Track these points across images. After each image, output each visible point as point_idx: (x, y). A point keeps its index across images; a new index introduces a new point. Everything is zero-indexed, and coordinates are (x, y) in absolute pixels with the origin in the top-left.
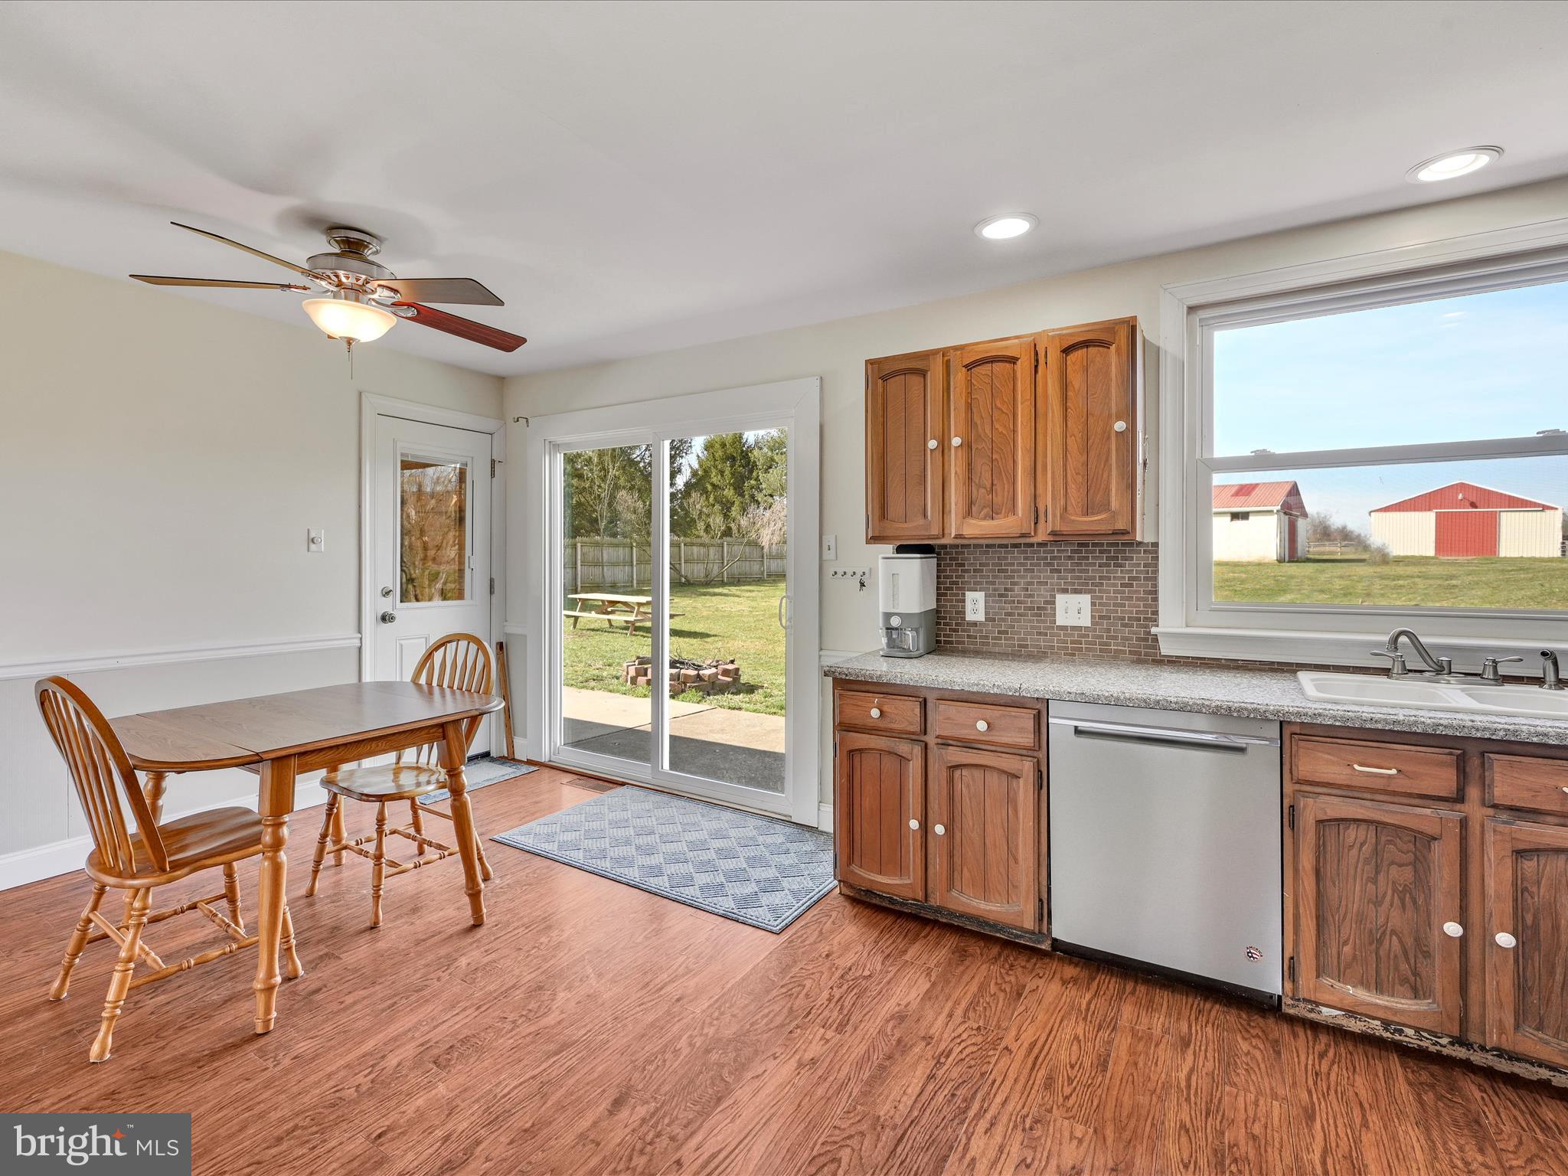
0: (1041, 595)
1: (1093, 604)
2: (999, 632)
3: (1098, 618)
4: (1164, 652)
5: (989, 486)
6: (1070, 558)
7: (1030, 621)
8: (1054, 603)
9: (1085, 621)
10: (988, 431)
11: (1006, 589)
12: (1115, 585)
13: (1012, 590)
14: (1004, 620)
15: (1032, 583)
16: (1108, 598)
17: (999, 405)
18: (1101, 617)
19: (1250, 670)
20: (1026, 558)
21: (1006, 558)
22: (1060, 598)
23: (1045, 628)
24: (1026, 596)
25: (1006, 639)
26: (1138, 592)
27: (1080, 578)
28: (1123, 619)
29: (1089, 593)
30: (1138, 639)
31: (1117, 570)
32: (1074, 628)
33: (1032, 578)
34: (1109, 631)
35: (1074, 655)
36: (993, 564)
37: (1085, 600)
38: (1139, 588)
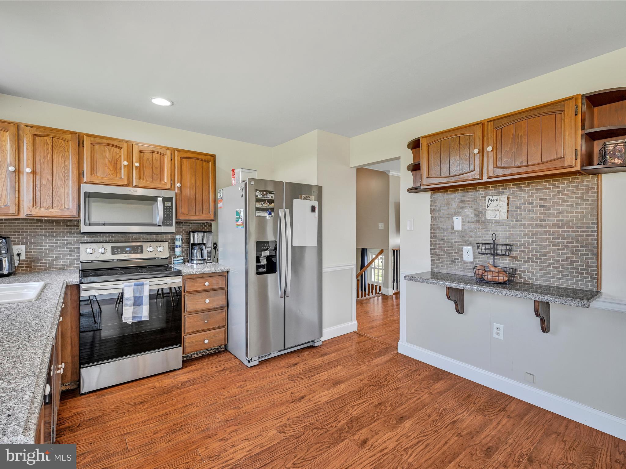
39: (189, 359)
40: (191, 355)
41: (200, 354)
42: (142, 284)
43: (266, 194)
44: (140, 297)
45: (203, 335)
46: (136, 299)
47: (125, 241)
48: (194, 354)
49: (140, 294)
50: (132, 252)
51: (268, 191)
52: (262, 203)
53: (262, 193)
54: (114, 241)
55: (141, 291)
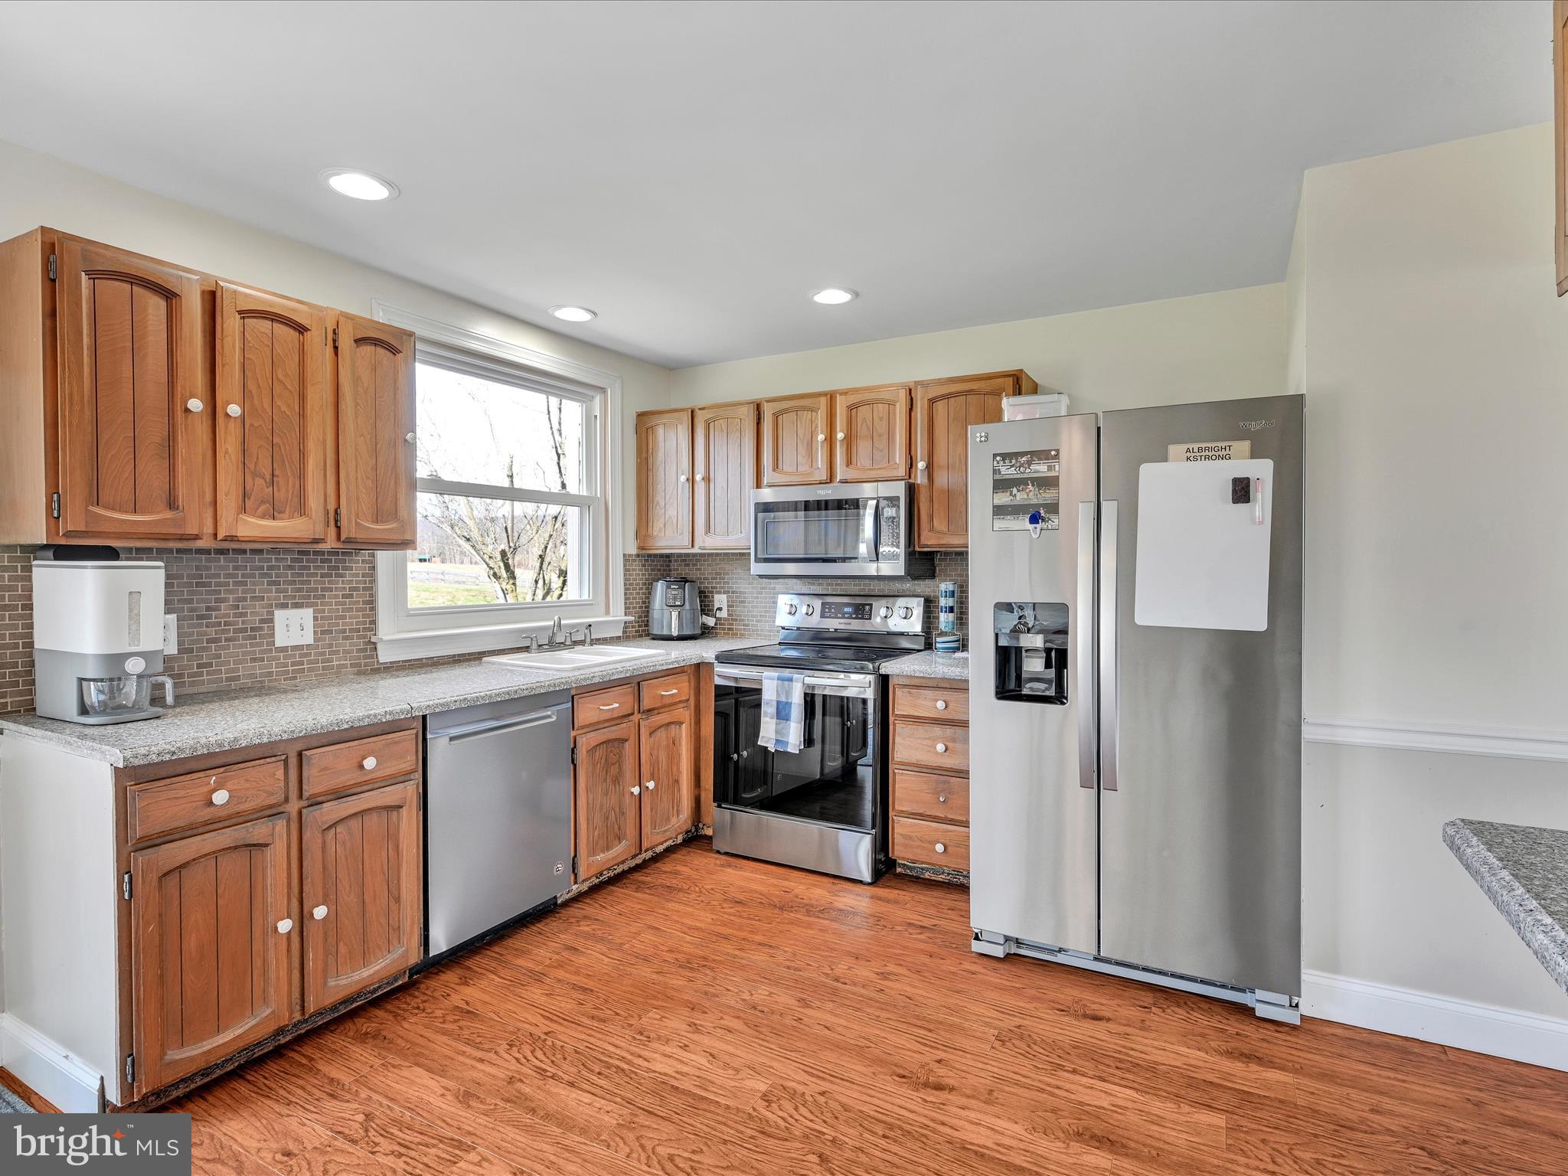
0: (254, 613)
1: (315, 619)
2: (199, 666)
3: (321, 632)
4: (382, 660)
5: (268, 477)
6: (290, 567)
7: (241, 646)
8: (271, 621)
9: (308, 638)
10: (267, 405)
11: (208, 609)
12: (336, 596)
13: (218, 609)
14: (204, 649)
15: (245, 599)
16: (330, 611)
17: (280, 376)
18: (323, 632)
19: (442, 664)
20: (236, 568)
21: (208, 568)
22: (280, 615)
23: (261, 652)
24: (236, 615)
25: (208, 674)
26: (357, 602)
27: (300, 590)
28: (344, 631)
29: (311, 607)
30: (358, 651)
31: (339, 581)
32: (295, 648)
33: (244, 592)
34: (331, 645)
35: (295, 678)
36: (188, 575)
37: (308, 613)
38: (359, 598)
39: (917, 878)
40: (923, 869)
41: (943, 877)
42: (791, 680)
43: (1029, 463)
44: (787, 703)
45: (937, 830)
46: (781, 707)
47: (857, 593)
48: (927, 870)
49: (787, 698)
50: (854, 616)
51: (1032, 453)
52: (1015, 490)
53: (1014, 461)
54: (839, 593)
55: (788, 693)
